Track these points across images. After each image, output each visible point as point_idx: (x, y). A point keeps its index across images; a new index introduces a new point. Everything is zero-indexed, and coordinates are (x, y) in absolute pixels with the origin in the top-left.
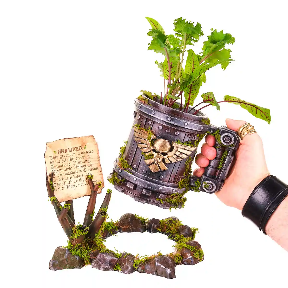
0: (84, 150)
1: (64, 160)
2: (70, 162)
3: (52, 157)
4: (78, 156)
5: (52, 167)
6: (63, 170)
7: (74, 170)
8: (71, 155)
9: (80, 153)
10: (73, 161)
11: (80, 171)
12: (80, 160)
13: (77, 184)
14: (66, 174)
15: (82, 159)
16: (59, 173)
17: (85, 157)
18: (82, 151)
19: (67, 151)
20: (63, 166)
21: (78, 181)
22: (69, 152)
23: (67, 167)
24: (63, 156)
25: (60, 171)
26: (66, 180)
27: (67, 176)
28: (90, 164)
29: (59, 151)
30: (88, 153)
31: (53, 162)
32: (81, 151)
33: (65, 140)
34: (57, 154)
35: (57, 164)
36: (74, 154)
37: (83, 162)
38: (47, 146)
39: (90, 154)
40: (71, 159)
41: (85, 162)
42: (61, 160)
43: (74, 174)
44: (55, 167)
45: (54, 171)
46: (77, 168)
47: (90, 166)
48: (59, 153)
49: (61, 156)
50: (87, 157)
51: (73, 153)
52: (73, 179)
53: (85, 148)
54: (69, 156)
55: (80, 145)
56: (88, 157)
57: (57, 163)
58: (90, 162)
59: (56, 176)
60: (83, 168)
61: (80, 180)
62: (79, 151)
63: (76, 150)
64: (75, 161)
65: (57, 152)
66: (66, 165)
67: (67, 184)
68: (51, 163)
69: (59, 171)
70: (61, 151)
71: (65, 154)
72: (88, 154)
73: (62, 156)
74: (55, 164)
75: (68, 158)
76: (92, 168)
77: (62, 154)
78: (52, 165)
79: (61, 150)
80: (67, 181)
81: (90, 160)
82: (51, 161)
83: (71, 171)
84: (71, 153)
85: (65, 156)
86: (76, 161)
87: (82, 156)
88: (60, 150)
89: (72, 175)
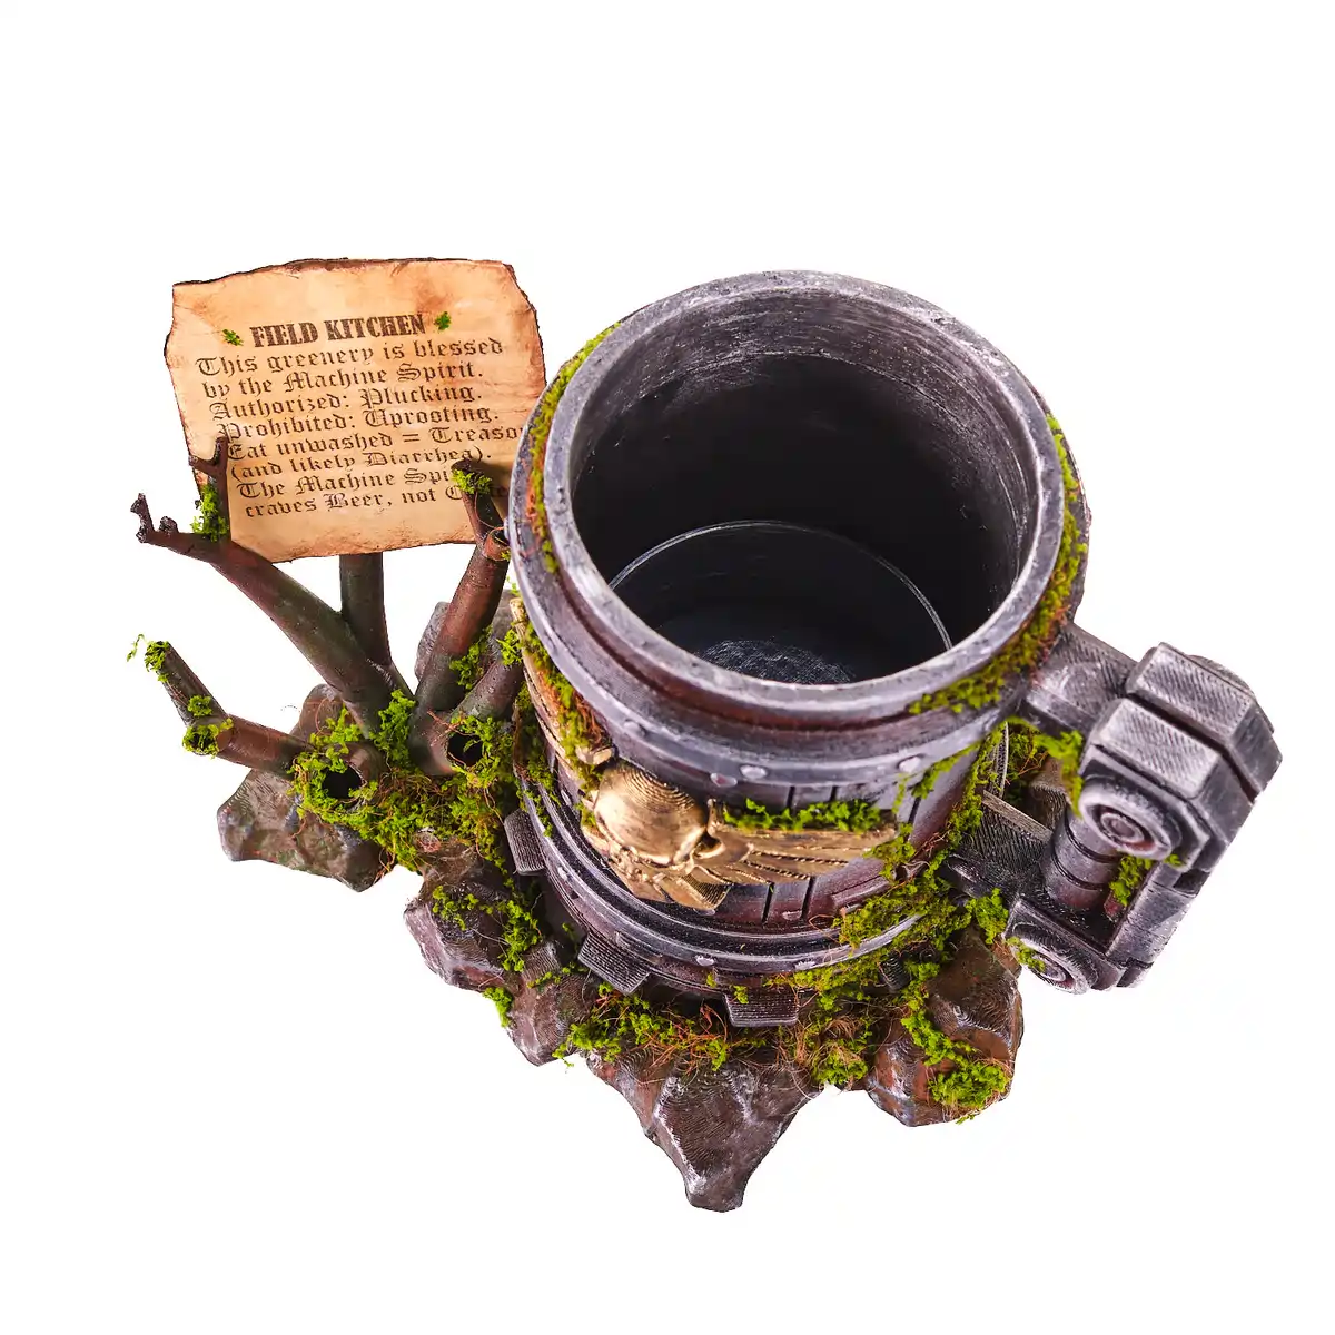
0: (433, 335)
1: (298, 381)
2: (338, 391)
3: (216, 365)
4: (395, 364)
5: (214, 409)
6: (291, 428)
7: (367, 432)
8: (347, 358)
9: (409, 349)
10: (362, 385)
11: (412, 438)
12: (407, 387)
13: (389, 493)
14: (318, 446)
15: (422, 381)
16: (271, 442)
17: (446, 373)
18: (421, 339)
19: (315, 338)
20: (295, 406)
21: (399, 480)
22: (331, 337)
23: (322, 415)
24: (292, 362)
25: (274, 428)
26: (317, 472)
27: (319, 457)
28: (475, 406)
29: (264, 333)
30: (464, 351)
31: (225, 390)
32: (413, 337)
33: (298, 274)
34: (247, 349)
35: (252, 398)
36: (367, 354)
37: (426, 394)
38: (174, 305)
39: (478, 361)
40: (347, 380)
41: (443, 395)
42: (278, 380)
43: (370, 449)
44: (241, 412)
45: (232, 431)
46: (389, 420)
47: (475, 416)
48: (258, 345)
49: (273, 362)
50: (457, 373)
51: (355, 343)
52: (359, 470)
53: (443, 323)
54: (328, 358)
55: (407, 309)
56: (466, 372)
57: (248, 390)
58: (476, 398)
59: (252, 454)
60: (430, 424)
61: (410, 478)
62: (405, 342)
63: (377, 327)
64: (370, 386)
65: (248, 337)
66: (315, 403)
67: (323, 486)
68: (210, 391)
69: (269, 430)
70: (273, 335)
71: (306, 349)
72: (464, 359)
73: (282, 363)
74: (236, 397)
75: (328, 370)
76: (490, 427)
77: (278, 351)
78: (216, 400)
79: (278, 331)
80: (324, 475)
81: (476, 390)
82: (211, 381)
83: (347, 433)
84: (344, 345)
85: (306, 361)
86: (381, 387)
87: (419, 364)
88: (267, 328)
89: (355, 453)
